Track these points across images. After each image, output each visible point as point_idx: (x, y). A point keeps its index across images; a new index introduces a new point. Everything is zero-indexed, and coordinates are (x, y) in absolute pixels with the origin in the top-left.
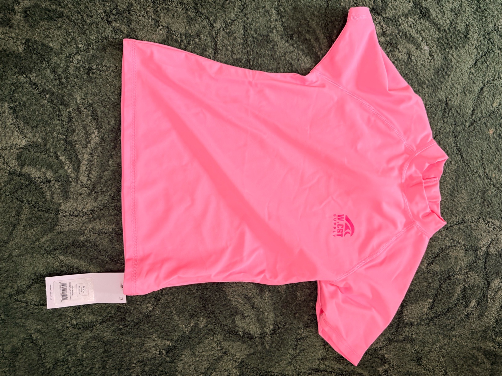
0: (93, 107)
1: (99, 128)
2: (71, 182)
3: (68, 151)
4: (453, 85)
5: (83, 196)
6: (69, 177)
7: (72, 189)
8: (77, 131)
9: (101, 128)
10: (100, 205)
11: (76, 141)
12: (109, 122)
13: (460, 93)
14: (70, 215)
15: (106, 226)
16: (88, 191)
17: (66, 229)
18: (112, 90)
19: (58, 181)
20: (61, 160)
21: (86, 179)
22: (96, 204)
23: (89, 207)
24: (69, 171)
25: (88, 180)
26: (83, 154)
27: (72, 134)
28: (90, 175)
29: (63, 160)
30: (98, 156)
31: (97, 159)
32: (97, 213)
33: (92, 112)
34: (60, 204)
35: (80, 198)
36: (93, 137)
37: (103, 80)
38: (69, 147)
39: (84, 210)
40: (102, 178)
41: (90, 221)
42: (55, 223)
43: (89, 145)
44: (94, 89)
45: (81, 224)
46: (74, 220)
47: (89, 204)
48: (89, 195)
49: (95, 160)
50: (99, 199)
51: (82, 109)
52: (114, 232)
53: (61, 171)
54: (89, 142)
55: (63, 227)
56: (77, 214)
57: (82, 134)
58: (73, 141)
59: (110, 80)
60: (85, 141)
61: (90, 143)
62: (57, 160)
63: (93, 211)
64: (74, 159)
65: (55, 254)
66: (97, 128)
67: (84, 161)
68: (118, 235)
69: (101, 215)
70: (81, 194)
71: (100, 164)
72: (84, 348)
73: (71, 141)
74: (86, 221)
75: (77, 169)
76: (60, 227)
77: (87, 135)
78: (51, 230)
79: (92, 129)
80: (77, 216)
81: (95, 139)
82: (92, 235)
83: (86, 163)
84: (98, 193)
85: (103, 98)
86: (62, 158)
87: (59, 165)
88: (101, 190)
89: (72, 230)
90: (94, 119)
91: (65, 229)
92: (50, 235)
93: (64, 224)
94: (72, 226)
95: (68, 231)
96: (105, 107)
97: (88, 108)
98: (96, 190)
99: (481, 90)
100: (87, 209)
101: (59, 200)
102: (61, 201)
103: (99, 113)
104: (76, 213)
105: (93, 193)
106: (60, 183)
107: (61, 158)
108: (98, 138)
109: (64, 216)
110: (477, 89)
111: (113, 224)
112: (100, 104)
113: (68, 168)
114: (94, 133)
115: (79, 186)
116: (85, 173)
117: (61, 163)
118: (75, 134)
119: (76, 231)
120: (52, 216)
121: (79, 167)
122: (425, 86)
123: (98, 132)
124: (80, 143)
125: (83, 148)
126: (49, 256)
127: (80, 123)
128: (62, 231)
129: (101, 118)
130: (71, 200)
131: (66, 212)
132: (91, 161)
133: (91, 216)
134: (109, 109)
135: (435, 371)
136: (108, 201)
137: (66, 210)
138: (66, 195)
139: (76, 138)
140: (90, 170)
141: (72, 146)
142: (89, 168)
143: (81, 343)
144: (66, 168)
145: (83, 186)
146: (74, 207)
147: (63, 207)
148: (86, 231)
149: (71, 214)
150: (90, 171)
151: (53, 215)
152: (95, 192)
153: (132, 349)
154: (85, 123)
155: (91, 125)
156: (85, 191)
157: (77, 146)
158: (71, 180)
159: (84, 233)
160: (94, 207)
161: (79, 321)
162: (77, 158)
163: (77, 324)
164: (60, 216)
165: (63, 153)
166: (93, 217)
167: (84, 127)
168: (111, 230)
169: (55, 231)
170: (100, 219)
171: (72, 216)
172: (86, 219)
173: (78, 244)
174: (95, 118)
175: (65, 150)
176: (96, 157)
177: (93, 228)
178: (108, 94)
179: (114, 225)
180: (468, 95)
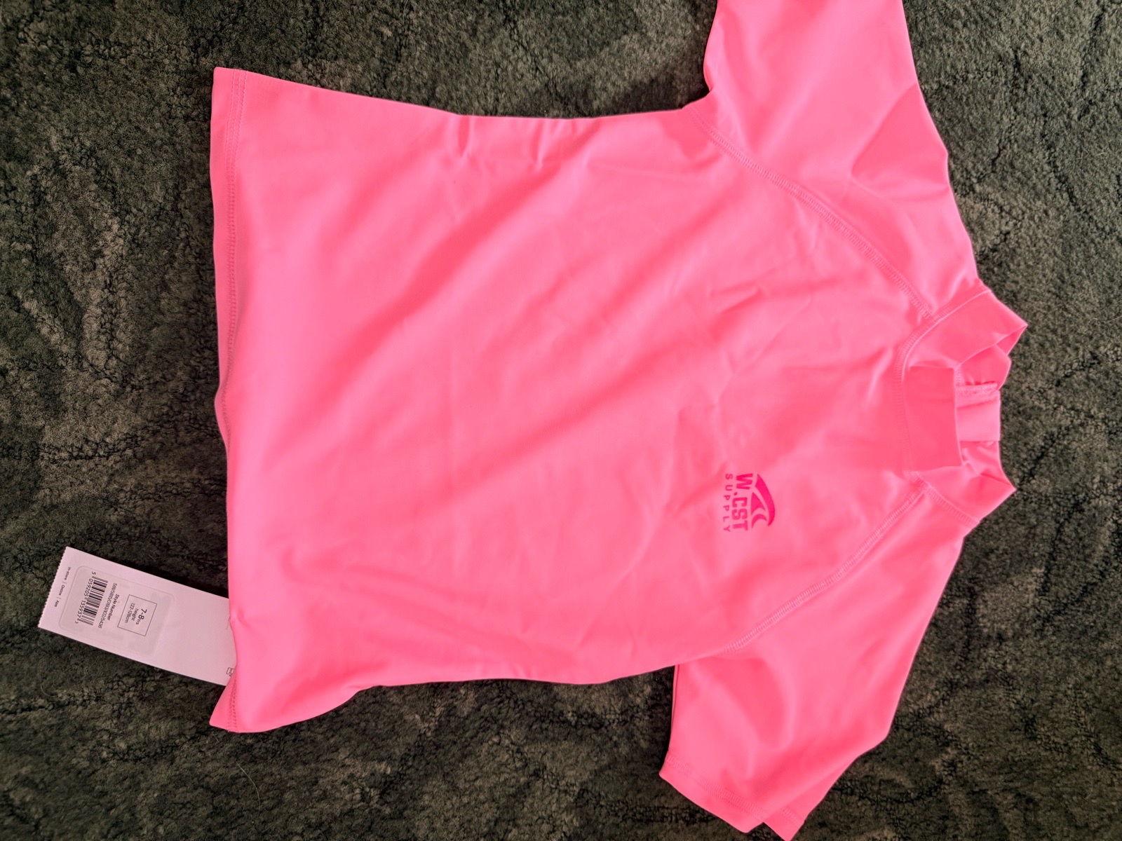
0: (97, 159)
1: (121, 212)
2: (62, 367)
3: (46, 284)
4: (1027, 14)
5: (100, 401)
6: (57, 354)
7: (69, 387)
8: (62, 228)
9: (128, 212)
10: (150, 421)
11: (62, 254)
12: (146, 194)
13: (1048, 34)
14: (72, 457)
15: (173, 475)
16: (112, 387)
17: (67, 496)
18: (145, 105)
19: (26, 368)
20: (28, 312)
21: (103, 354)
22: (138, 420)
23: (121, 429)
24: (55, 338)
25: (109, 358)
26: (87, 288)
27: (49, 237)
28: (115, 344)
29: (35, 312)
30: (129, 289)
31: (126, 298)
32: (144, 444)
33: (98, 172)
34: (41, 430)
35: (93, 408)
36: (109, 238)
37: (117, 83)
38: (45, 274)
39: (108, 440)
40: (147, 347)
41: (129, 467)
42: (32, 484)
43: (99, 261)
44: (93, 107)
45: (106, 479)
46: (84, 469)
47: (120, 421)
48: (117, 396)
49: (123, 302)
50: (146, 404)
51: (68, 165)
52: (197, 490)
53: (31, 341)
54: (99, 254)
55: (56, 493)
56: (90, 453)
57: (78, 234)
58: (54, 255)
59: (133, 80)
60: (89, 252)
61: (103, 256)
62: (18, 311)
63: (132, 440)
64: (63, 304)
65: (45, 568)
66: (116, 214)
67: (92, 308)
68: (210, 495)
69: (157, 446)
70: (95, 397)
71: (138, 310)
72: (159, 811)
73: (49, 254)
74: (117, 467)
75: (75, 332)
76: (47, 491)
77: (92, 235)
78: (25, 503)
79: (102, 216)
80: (91, 458)
81: (114, 243)
82: (140, 502)
83: (99, 311)
84: (141, 388)
85: (121, 131)
86: (31, 306)
87: (24, 327)
88: (148, 379)
89: (81, 496)
90: (106, 188)
91: (63, 496)
92: (23, 517)
93: (59, 483)
94: (82, 487)
95: (72, 501)
96: (130, 153)
97: (84, 162)
98: (134, 382)
99: (1097, 23)
100: (115, 436)
101: (35, 419)
102: (41, 423)
103: (117, 171)
104: (88, 450)
105: (128, 389)
106: (33, 375)
107: (27, 305)
108: (121, 241)
109: (55, 462)
110: (1087, 21)
111: (191, 469)
112: (116, 148)
113: (51, 332)
114: (109, 228)
115: (86, 375)
116: (98, 339)
117: (29, 319)
118: (57, 235)
119: (95, 498)
120: (22, 466)
121: (79, 324)
122: (959, 24)
123: (121, 224)
124: (76, 258)
125: (83, 271)
126: (29, 576)
127: (67, 206)
128: (55, 502)
129: (124, 185)
130: (70, 417)
131: (59, 450)
132: (111, 305)
133: (129, 452)
134: (142, 159)
135: (1070, 748)
136: (171, 408)
137: (60, 443)
138: (53, 405)
139: (61, 247)
140: (112, 330)
141: (52, 268)
142: (108, 325)
143: (146, 798)
144: (45, 330)
145: (97, 374)
146: (80, 435)
147: (48, 437)
148: (122, 495)
149: (75, 454)
150: (110, 332)
151: (23, 462)
152: (133, 387)
153: (288, 796)
154: (80, 202)
155: (97, 205)
156: (105, 387)
157: (68, 268)
158: (61, 362)
159: (117, 502)
160: (135, 428)
161: (133, 740)
162: (71, 301)
163: (129, 748)
164: (43, 464)
165: (31, 292)
166: (135, 456)
167: (80, 213)
168: (188, 485)
169: (35, 506)
170: (154, 458)
171: (76, 458)
172: (116, 462)
173: (103, 532)
174: (108, 187)
175: (36, 283)
176: (122, 293)
177: (138, 486)
178: (133, 119)
179: (195, 470)
180: (1067, 36)
